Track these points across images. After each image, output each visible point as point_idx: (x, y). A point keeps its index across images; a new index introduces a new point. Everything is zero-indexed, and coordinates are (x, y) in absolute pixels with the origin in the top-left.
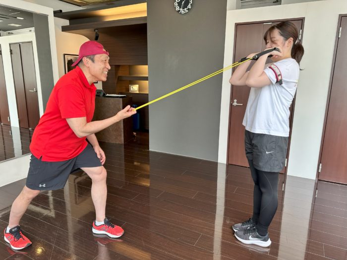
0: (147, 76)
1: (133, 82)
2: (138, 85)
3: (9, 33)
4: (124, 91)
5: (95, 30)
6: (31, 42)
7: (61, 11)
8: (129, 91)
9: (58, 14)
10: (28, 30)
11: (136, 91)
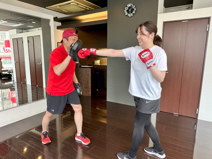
2: (99, 60)
3: (27, 31)
5: (76, 28)
6: (39, 36)
7: (57, 17)
8: (94, 64)
10: (37, 29)
11: (99, 64)
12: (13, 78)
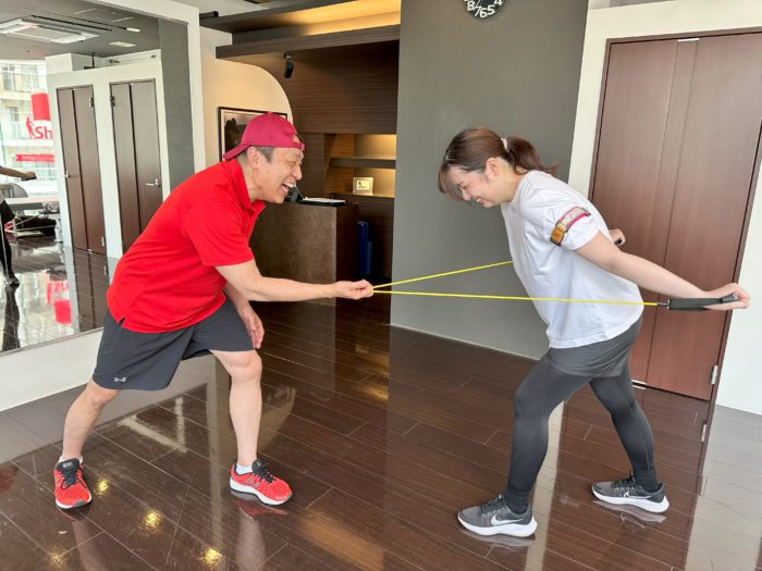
0: (394, 158)
1: (361, 172)
2: (371, 179)
3: (111, 61)
4: (342, 190)
5: (285, 56)
6: (153, 81)
7: (216, 14)
8: (352, 190)
9: (209, 20)
10: (147, 54)
11: (367, 191)
12: (61, 232)
